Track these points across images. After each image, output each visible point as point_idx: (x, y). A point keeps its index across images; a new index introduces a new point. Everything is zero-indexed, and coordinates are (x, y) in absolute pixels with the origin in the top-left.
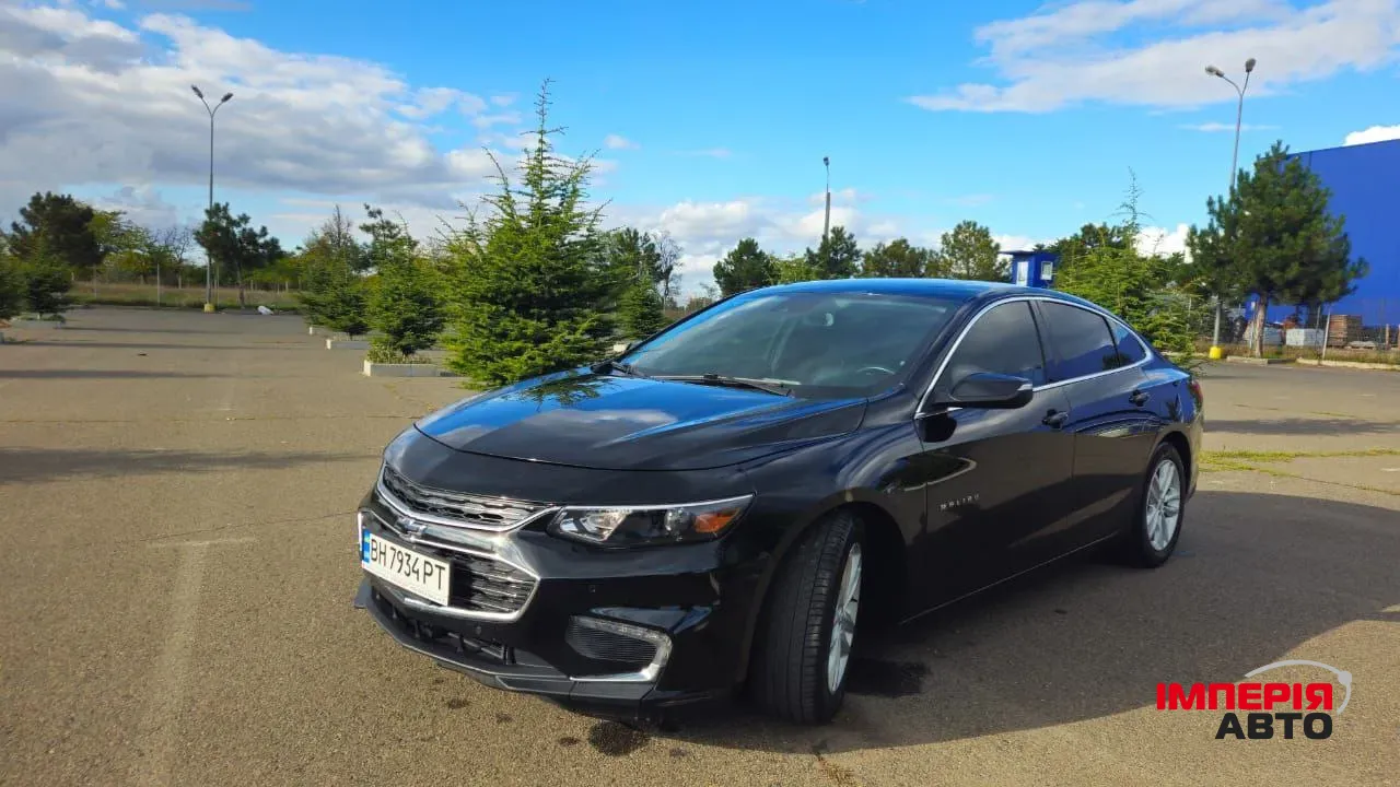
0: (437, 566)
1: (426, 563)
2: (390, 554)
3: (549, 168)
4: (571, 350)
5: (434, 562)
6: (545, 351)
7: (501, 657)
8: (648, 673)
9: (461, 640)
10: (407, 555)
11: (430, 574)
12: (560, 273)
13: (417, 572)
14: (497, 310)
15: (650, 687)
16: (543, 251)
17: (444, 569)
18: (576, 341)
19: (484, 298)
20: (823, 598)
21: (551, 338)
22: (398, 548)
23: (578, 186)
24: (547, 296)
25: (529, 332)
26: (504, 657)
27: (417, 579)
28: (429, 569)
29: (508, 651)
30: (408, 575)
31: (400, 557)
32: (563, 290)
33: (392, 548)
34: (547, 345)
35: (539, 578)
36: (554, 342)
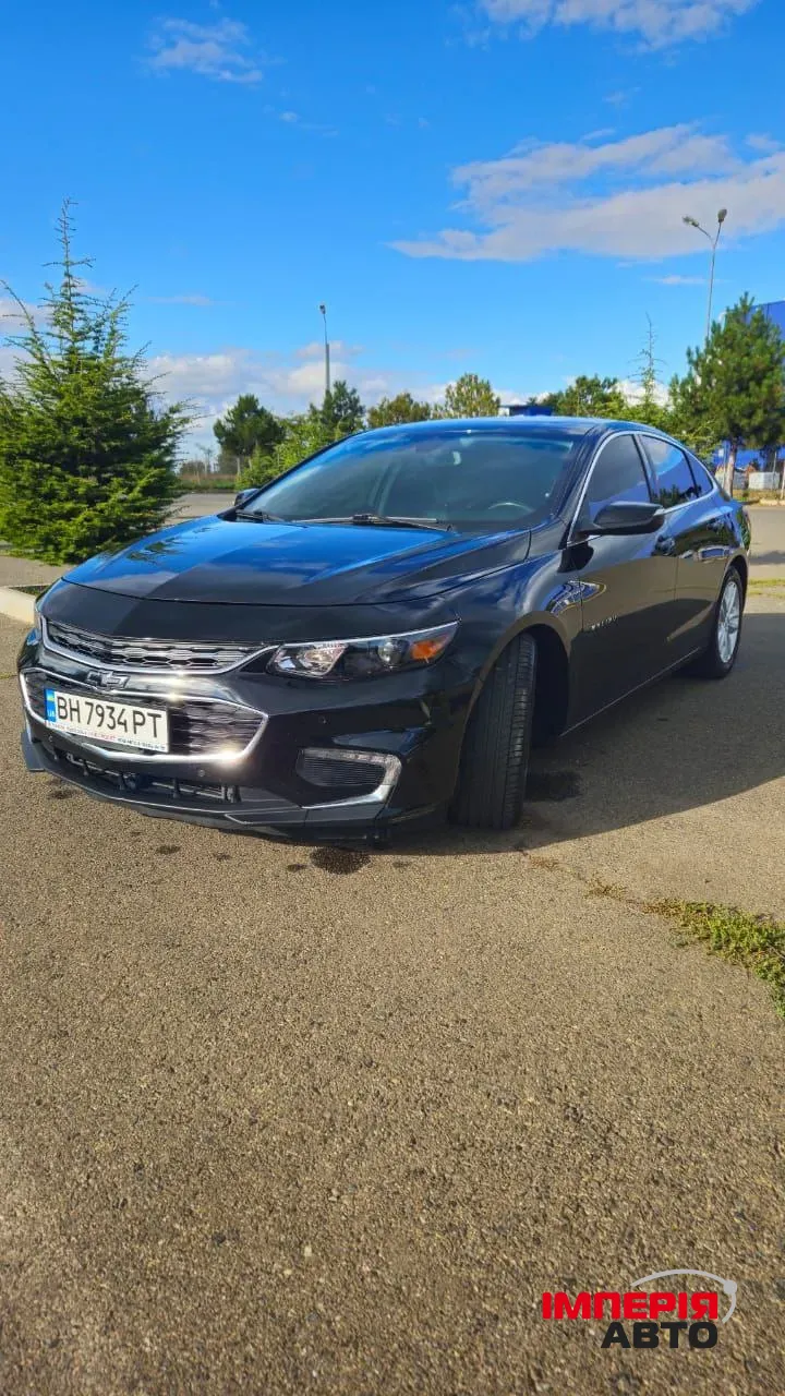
0: (150, 715)
1: (135, 713)
2: (85, 710)
3: (80, 307)
4: (128, 510)
5: (145, 711)
6: (102, 511)
7: (223, 797)
8: (380, 794)
9: (178, 788)
10: (108, 707)
11: (143, 723)
12: (109, 424)
13: (125, 724)
14: (41, 468)
15: (383, 806)
16: (89, 399)
17: (159, 716)
18: (134, 501)
19: (23, 455)
20: (523, 713)
21: (107, 497)
22: (96, 702)
23: (116, 327)
24: (94, 450)
25: (81, 490)
26: (226, 797)
27: (126, 730)
28: (139, 719)
29: (230, 791)
30: (112, 728)
31: (100, 711)
32: (113, 444)
33: (87, 703)
34: (103, 505)
35: (267, 716)
36: (110, 502)
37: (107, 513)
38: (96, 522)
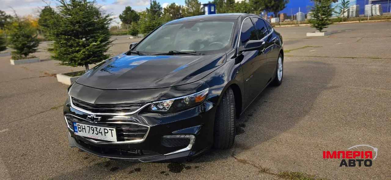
0: (109, 130)
1: (104, 129)
2: (87, 129)
4: (96, 48)
5: (108, 129)
6: (88, 49)
7: (137, 153)
8: (188, 148)
10: (95, 128)
11: (107, 133)
13: (101, 133)
14: (68, 38)
15: (190, 151)
16: (81, 16)
17: (113, 130)
18: (98, 45)
19: (61, 34)
21: (90, 45)
22: (91, 126)
25: (80, 44)
26: (138, 153)
27: (102, 135)
28: (106, 131)
29: (139, 151)
30: (97, 134)
31: (92, 129)
32: (89, 28)
33: (88, 127)
34: (88, 47)
35: (149, 127)
36: (90, 46)
37: (89, 49)
38: (86, 52)
